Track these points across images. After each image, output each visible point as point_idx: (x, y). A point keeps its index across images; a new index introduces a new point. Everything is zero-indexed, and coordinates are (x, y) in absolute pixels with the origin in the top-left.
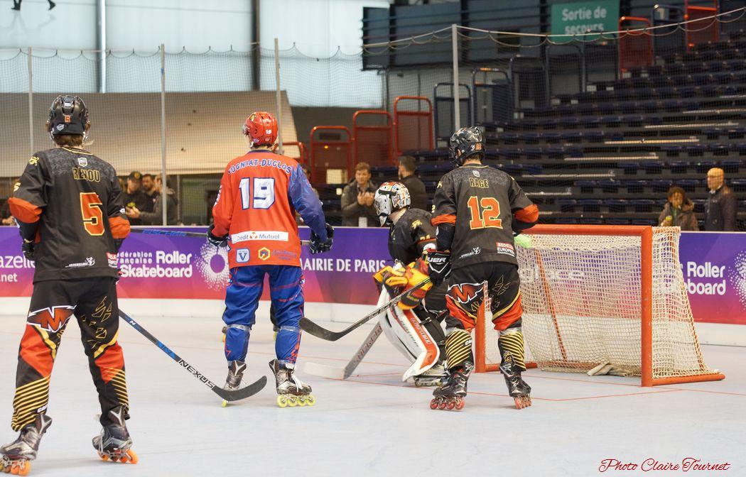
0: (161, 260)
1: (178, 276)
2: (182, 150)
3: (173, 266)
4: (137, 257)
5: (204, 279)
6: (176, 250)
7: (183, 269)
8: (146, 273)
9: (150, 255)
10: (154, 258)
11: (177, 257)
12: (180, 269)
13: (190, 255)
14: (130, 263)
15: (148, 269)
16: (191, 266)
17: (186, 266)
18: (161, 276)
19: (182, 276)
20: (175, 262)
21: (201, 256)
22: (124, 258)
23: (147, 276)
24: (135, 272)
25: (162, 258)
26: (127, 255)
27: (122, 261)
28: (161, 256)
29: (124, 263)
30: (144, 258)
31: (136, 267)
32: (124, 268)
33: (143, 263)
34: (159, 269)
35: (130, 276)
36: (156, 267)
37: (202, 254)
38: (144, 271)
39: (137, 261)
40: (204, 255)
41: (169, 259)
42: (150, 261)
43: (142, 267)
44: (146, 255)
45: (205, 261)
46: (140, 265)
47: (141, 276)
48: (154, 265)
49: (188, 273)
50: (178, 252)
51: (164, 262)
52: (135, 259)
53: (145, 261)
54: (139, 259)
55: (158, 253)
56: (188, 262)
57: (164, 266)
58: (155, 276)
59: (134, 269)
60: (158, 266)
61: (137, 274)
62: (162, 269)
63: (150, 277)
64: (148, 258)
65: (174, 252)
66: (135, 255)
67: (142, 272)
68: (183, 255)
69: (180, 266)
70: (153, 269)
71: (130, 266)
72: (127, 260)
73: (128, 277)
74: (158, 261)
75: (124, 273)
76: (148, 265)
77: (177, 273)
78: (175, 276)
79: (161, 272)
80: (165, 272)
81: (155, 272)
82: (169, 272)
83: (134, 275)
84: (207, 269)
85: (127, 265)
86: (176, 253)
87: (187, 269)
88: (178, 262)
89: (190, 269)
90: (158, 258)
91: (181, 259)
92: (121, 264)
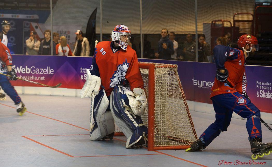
32: (86, 76)
75: (86, 78)
92: (85, 74)
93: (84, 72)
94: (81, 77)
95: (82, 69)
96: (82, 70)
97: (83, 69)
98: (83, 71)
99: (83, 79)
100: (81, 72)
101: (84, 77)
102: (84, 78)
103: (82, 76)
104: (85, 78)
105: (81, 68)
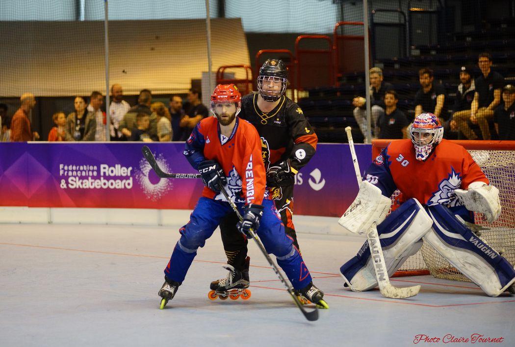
0: (105, 173)
1: (120, 187)
2: (124, 71)
3: (115, 178)
4: (84, 170)
5: (143, 190)
6: (118, 164)
7: (124, 181)
8: (92, 185)
9: (95, 168)
10: (99, 171)
11: (119, 170)
12: (122, 181)
13: (130, 169)
14: (77, 176)
15: (93, 181)
16: (131, 178)
17: (127, 178)
18: (105, 187)
19: (123, 187)
20: (117, 175)
21: (140, 170)
22: (72, 171)
23: (92, 187)
24: (82, 183)
25: (106, 170)
26: (74, 168)
27: (70, 173)
28: (105, 169)
29: (72, 176)
30: (89, 171)
31: (83, 180)
32: (72, 180)
33: (89, 176)
34: (103, 181)
35: (78, 187)
36: (100, 179)
37: (141, 167)
38: (90, 184)
39: (84, 174)
40: (143, 168)
41: (112, 171)
42: (95, 174)
43: (88, 179)
44: (91, 168)
45: (143, 174)
46: (86, 178)
47: (87, 187)
48: (98, 177)
49: (129, 184)
50: (119, 166)
51: (107, 174)
52: (81, 171)
53: (91, 173)
54: (85, 171)
55: (102, 166)
56: (129, 174)
57: (108, 178)
58: (99, 187)
59: (81, 181)
60: (102, 178)
61: (84, 185)
62: (106, 181)
63: (95, 188)
64: (93, 171)
65: (116, 166)
66: (81, 168)
67: (88, 184)
68: (124, 168)
69: (121, 178)
70: (98, 181)
71: (77, 178)
72: (75, 173)
73: (76, 188)
74: (102, 174)
75: (72, 185)
76: (93, 177)
77: (119, 185)
78: (117, 187)
79: (105, 184)
80: (108, 184)
81: (99, 184)
82: (112, 184)
83: (81, 187)
84: (146, 181)
85: (75, 177)
86: (118, 166)
87: (128, 181)
88: (120, 175)
89: (131, 181)
90: (102, 171)
91: (122, 171)
92: (69, 177)
93: (68, 174)
94: (60, 183)
95: (64, 167)
96: (62, 169)
97: (66, 168)
98: (65, 171)
99: (65, 186)
100: (61, 172)
101: (67, 183)
102: (67, 186)
103: (63, 182)
104: (70, 186)
105: (61, 166)
